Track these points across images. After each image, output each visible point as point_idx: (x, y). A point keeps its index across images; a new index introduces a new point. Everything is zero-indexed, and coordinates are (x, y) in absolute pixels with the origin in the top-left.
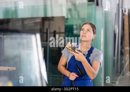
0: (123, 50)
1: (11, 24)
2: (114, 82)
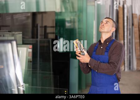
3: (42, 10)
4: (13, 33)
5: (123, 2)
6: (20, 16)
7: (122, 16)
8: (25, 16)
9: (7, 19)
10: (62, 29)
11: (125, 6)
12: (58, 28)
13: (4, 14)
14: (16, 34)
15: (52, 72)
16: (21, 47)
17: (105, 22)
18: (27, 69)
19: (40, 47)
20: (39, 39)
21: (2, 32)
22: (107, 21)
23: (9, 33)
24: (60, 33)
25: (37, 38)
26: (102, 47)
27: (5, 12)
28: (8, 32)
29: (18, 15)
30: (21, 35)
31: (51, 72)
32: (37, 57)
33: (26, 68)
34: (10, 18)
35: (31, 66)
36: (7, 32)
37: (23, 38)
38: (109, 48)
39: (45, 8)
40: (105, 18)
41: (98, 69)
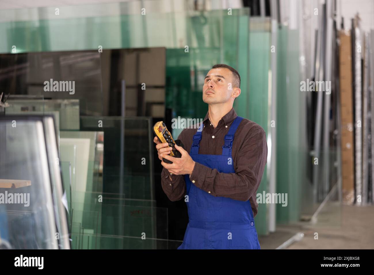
0: (336, 132)
1: (28, 64)
2: (307, 217)
3: (137, 43)
4: (59, 101)
5: (353, 20)
6: (79, 60)
7: (349, 58)
8: (92, 60)
9: (45, 66)
10: (184, 92)
11: (358, 32)
12: (175, 90)
13: (37, 53)
14: (66, 105)
15: (152, 201)
16: (77, 137)
17: (216, 79)
18: (91, 192)
19: (127, 137)
20: (123, 119)
21: (30, 99)
23: (46, 101)
24: (179, 102)
25: (119, 114)
26: (213, 137)
27: (40, 49)
28: (43, 101)
29: (73, 56)
30: (78, 107)
31: (150, 198)
32: (118, 165)
33: (87, 189)
34: (50, 65)
35: (101, 185)
36: (41, 99)
37: (81, 114)
39: (145, 38)
41: (214, 188)
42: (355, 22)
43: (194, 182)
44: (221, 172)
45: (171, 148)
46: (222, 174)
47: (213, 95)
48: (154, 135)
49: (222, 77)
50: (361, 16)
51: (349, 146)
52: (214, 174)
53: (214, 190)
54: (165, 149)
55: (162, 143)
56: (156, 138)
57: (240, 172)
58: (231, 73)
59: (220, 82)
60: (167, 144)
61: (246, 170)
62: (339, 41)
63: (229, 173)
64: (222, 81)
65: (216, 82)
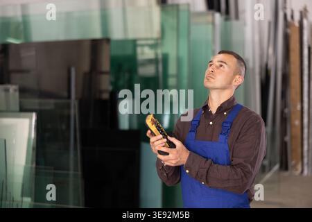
0: (286, 111)
5: (301, 13)
7: (298, 45)
11: (305, 22)
16: (19, 117)
17: (218, 64)
22: (221, 62)
26: (211, 123)
38: (228, 125)
40: (219, 53)
41: (207, 179)
42: (303, 14)
43: (187, 171)
44: (215, 163)
45: (165, 140)
46: (216, 165)
47: (212, 80)
48: (147, 128)
49: (225, 63)
50: (308, 9)
51: (297, 123)
52: (207, 165)
53: (207, 181)
54: (160, 142)
55: (155, 135)
56: (149, 131)
57: (236, 165)
58: (235, 60)
59: (222, 68)
60: (161, 136)
61: (241, 163)
62: (289, 31)
63: (224, 165)
64: (224, 67)
65: (218, 68)
